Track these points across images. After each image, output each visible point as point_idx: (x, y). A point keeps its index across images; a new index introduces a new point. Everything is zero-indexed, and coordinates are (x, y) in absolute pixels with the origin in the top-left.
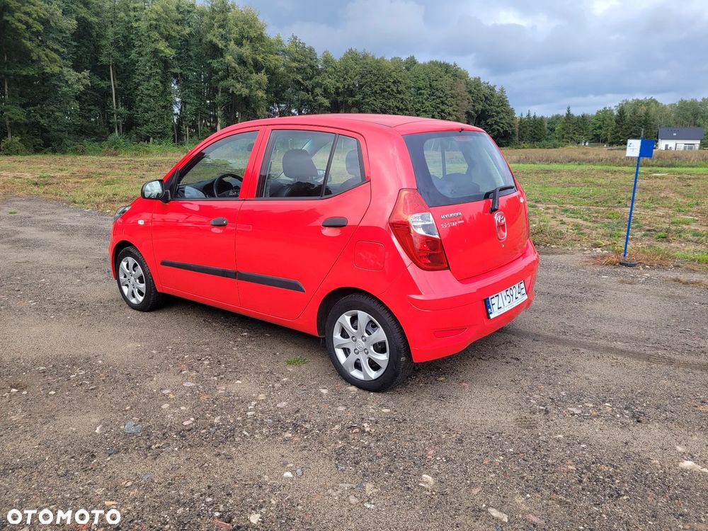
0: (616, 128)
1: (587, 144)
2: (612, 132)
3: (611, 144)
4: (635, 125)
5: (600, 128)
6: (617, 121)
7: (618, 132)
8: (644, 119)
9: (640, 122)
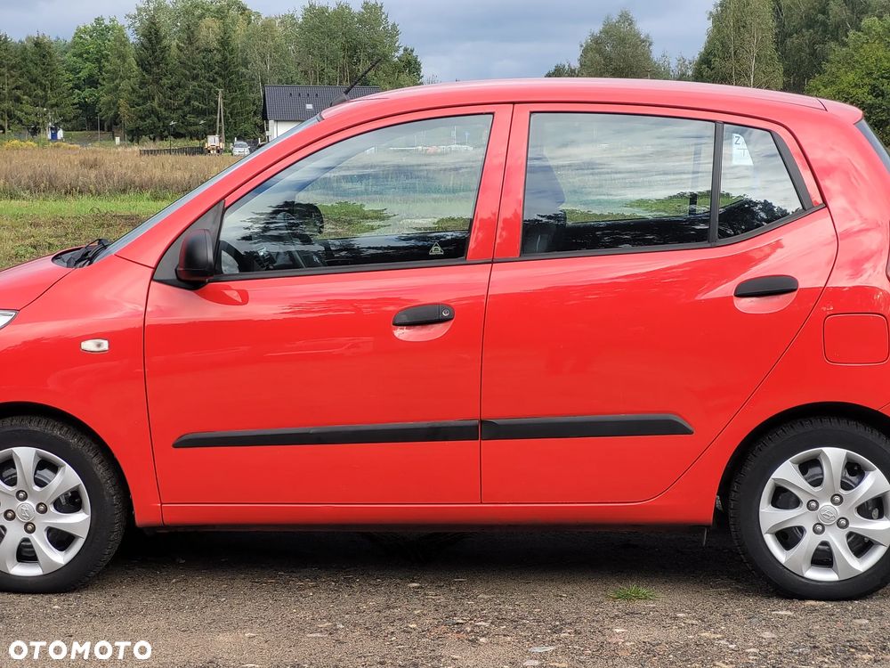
0: (143, 84)
1: (60, 134)
2: (134, 97)
3: (134, 135)
4: (195, 78)
5: (92, 82)
6: (141, 63)
7: (150, 97)
8: (218, 57)
9: (208, 67)
